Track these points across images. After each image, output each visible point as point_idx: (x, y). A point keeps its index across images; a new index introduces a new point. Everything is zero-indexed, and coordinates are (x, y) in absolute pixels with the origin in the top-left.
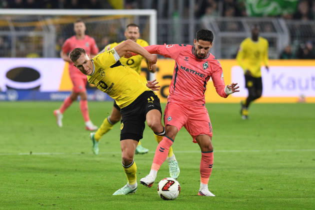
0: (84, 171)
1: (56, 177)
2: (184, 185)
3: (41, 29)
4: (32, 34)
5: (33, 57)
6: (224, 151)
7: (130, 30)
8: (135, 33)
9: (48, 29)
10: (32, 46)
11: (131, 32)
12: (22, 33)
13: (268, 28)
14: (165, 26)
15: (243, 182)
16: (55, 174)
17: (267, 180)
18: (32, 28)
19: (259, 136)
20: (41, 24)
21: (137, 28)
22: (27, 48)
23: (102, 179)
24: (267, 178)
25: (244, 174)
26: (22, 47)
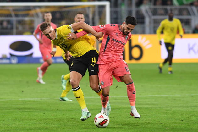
0: (64, 110)
1: (44, 114)
2: (130, 118)
3: (32, 16)
4: (27, 19)
5: (28, 35)
6: (156, 95)
7: (78, 17)
8: (82, 18)
9: (37, 15)
10: (27, 27)
11: (79, 18)
12: (20, 18)
13: (185, 12)
14: (116, 12)
15: (170, 116)
16: (44, 112)
17: (186, 114)
18: (27, 15)
19: (180, 85)
20: (33, 12)
21: (83, 15)
22: (24, 28)
23: (75, 115)
24: (186, 113)
25: (170, 111)
26: (20, 28)
